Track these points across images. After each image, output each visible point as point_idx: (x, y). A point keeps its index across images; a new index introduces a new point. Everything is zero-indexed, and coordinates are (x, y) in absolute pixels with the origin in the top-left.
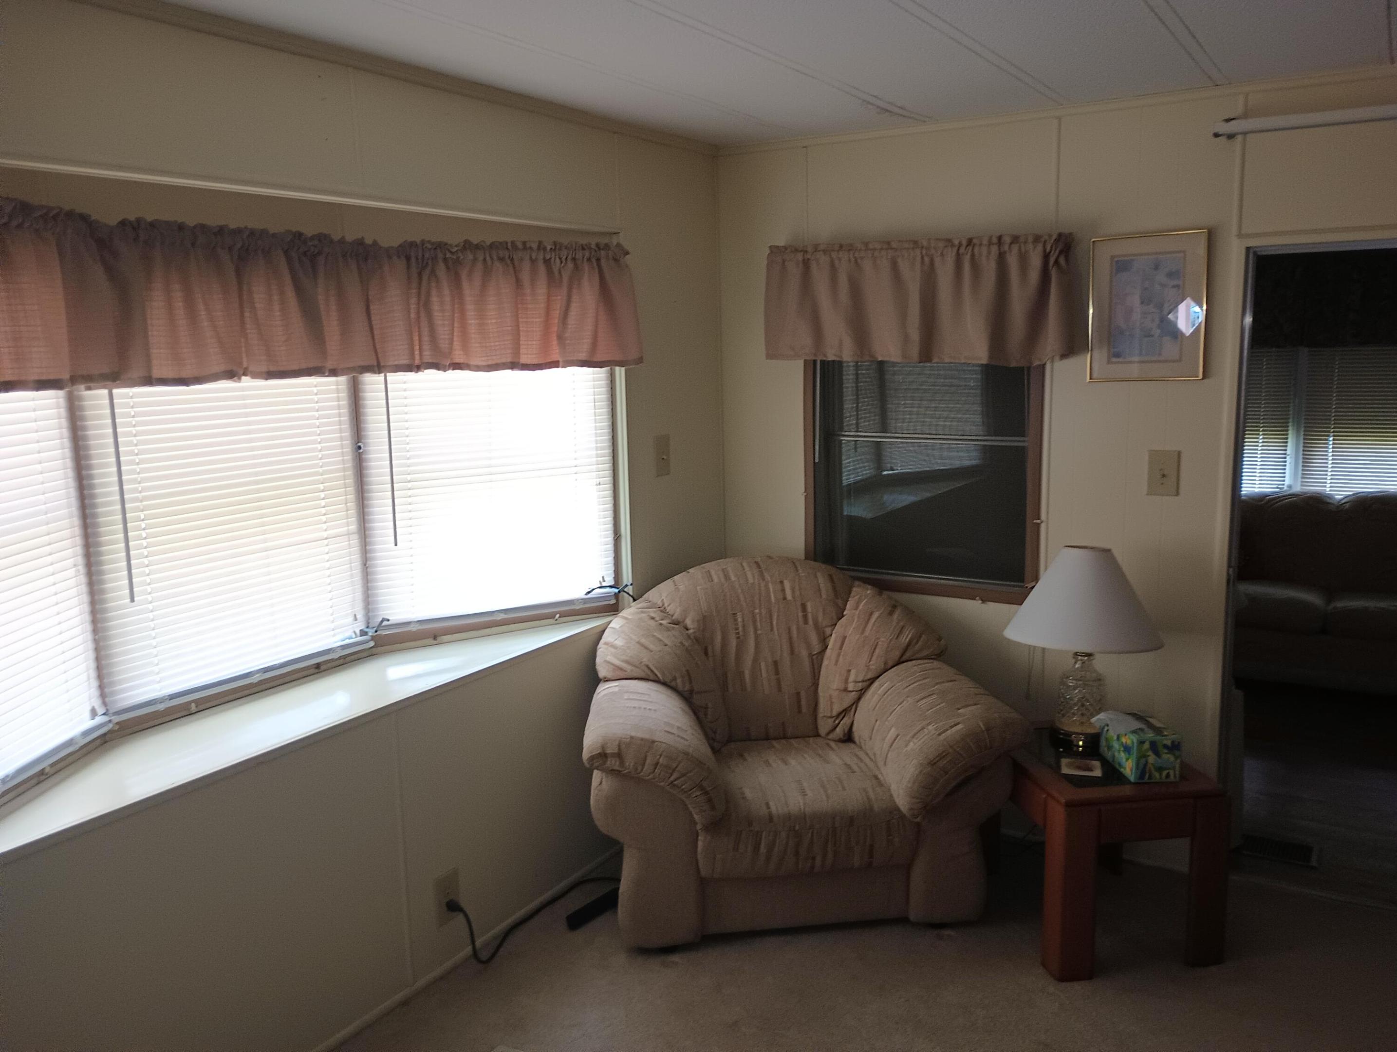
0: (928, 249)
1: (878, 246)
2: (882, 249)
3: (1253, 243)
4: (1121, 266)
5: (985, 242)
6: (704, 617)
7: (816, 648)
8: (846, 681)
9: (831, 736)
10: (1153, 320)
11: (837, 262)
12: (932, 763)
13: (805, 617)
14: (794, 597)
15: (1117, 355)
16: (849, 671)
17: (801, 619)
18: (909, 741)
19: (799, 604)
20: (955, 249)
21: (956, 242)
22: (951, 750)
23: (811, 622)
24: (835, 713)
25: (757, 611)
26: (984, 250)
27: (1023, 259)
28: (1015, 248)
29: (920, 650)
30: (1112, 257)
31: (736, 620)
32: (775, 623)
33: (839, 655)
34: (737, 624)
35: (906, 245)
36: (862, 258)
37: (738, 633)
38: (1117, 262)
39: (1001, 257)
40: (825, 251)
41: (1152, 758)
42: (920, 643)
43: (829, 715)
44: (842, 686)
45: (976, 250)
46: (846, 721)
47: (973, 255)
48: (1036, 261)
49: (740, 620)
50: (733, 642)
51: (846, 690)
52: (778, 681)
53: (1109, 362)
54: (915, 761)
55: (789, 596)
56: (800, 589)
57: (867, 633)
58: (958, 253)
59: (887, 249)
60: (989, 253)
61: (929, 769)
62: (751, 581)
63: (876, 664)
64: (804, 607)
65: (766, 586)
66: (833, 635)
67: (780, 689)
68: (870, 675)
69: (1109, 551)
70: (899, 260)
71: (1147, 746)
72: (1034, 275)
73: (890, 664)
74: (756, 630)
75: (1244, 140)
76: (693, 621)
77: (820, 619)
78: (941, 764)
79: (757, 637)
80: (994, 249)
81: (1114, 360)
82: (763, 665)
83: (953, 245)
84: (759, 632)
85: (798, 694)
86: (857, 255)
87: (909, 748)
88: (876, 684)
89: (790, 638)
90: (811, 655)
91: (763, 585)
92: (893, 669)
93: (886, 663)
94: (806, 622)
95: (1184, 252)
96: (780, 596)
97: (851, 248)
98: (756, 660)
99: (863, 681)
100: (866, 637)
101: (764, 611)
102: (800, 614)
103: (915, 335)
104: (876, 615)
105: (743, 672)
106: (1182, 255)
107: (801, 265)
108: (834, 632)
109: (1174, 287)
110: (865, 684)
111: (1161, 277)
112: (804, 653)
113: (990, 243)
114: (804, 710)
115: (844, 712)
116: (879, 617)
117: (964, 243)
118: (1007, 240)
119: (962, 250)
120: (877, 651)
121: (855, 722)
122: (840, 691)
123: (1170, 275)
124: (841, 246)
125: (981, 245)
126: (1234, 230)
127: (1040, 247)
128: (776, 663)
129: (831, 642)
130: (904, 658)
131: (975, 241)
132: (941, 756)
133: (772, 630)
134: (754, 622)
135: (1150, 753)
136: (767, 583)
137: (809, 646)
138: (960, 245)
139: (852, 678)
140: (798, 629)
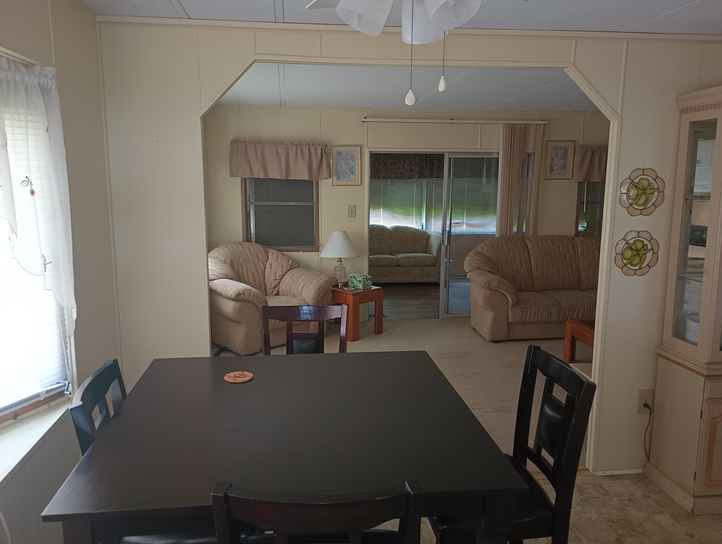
0: (287, 145)
1: (271, 143)
2: (272, 144)
3: (371, 150)
4: (339, 154)
5: (304, 144)
6: (231, 261)
7: (263, 268)
8: (276, 276)
9: (272, 294)
10: (348, 169)
11: (257, 147)
12: (318, 290)
13: (259, 259)
14: (254, 253)
15: (339, 178)
16: (276, 273)
17: (258, 260)
18: (309, 286)
19: (256, 255)
20: (296, 146)
21: (296, 144)
22: (322, 286)
23: (260, 261)
24: (273, 287)
25: (245, 258)
26: (304, 147)
27: (316, 150)
28: (313, 147)
29: (295, 265)
30: (337, 151)
31: (240, 261)
32: (250, 261)
33: (271, 269)
34: (240, 262)
35: (280, 143)
36: (265, 146)
37: (241, 265)
38: (338, 152)
39: (309, 149)
40: (253, 143)
41: (366, 282)
42: (294, 264)
43: (271, 288)
44: (275, 278)
45: (302, 146)
46: (277, 288)
47: (301, 148)
48: (319, 151)
49: (241, 261)
50: (240, 268)
51: (276, 279)
52: (254, 279)
53: (337, 180)
54: (313, 290)
55: (253, 253)
56: (255, 251)
57: (279, 262)
58: (296, 147)
59: (274, 144)
60: (306, 148)
61: (318, 291)
62: (241, 249)
63: (284, 270)
64: (258, 256)
65: (246, 251)
66: (267, 264)
67: (255, 282)
68: (283, 274)
69: (345, 232)
70: (278, 148)
71: (365, 279)
72: (319, 155)
73: (288, 270)
74: (246, 264)
75: (367, 123)
76: (229, 262)
77: (263, 259)
78: (320, 289)
79: (246, 266)
80: (307, 147)
81: (338, 180)
82: (249, 274)
83: (295, 144)
84: (247, 265)
85: (260, 283)
86: (264, 145)
87: (310, 287)
88: (285, 276)
89: (256, 266)
90: (262, 271)
91: (245, 250)
92: (289, 271)
93: (287, 270)
94: (259, 261)
95: (355, 151)
96: (251, 253)
97: (261, 143)
98: (247, 273)
99: (281, 276)
100: (279, 263)
101: (247, 258)
102: (257, 258)
103: (284, 170)
104: (280, 257)
105: (244, 277)
106: (354, 152)
107: (245, 147)
108: (267, 263)
109: (352, 160)
110: (282, 277)
111: (349, 157)
112: (260, 270)
113: (306, 145)
114: (262, 288)
115: (275, 287)
116: (281, 257)
117: (298, 144)
118: (311, 144)
119: (298, 146)
120: (284, 267)
121: (280, 289)
122: (274, 280)
123: (351, 157)
124: (258, 142)
125: (303, 145)
126: (366, 146)
127: (320, 147)
128: (253, 274)
129: (267, 266)
130: (292, 268)
131: (301, 144)
132: (320, 288)
133: (250, 263)
134: (245, 262)
135: (366, 281)
136: (245, 249)
137: (261, 268)
138: (297, 144)
139: (277, 275)
140: (257, 263)
